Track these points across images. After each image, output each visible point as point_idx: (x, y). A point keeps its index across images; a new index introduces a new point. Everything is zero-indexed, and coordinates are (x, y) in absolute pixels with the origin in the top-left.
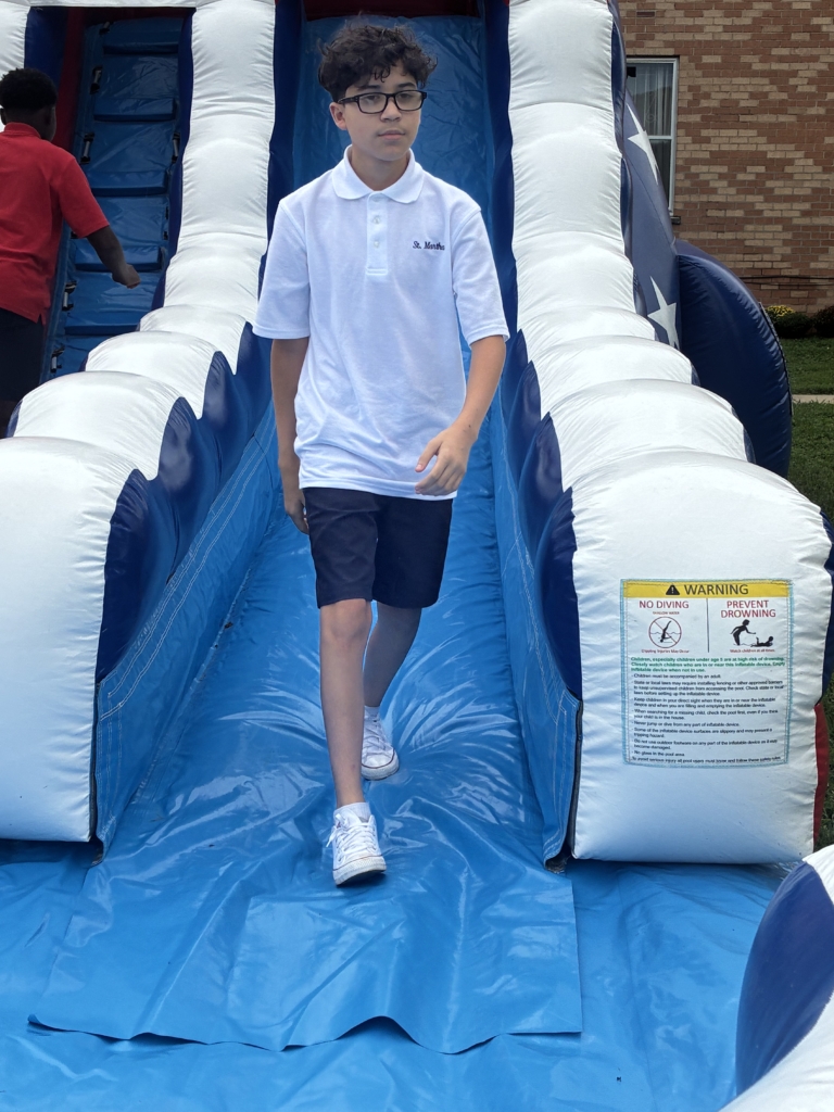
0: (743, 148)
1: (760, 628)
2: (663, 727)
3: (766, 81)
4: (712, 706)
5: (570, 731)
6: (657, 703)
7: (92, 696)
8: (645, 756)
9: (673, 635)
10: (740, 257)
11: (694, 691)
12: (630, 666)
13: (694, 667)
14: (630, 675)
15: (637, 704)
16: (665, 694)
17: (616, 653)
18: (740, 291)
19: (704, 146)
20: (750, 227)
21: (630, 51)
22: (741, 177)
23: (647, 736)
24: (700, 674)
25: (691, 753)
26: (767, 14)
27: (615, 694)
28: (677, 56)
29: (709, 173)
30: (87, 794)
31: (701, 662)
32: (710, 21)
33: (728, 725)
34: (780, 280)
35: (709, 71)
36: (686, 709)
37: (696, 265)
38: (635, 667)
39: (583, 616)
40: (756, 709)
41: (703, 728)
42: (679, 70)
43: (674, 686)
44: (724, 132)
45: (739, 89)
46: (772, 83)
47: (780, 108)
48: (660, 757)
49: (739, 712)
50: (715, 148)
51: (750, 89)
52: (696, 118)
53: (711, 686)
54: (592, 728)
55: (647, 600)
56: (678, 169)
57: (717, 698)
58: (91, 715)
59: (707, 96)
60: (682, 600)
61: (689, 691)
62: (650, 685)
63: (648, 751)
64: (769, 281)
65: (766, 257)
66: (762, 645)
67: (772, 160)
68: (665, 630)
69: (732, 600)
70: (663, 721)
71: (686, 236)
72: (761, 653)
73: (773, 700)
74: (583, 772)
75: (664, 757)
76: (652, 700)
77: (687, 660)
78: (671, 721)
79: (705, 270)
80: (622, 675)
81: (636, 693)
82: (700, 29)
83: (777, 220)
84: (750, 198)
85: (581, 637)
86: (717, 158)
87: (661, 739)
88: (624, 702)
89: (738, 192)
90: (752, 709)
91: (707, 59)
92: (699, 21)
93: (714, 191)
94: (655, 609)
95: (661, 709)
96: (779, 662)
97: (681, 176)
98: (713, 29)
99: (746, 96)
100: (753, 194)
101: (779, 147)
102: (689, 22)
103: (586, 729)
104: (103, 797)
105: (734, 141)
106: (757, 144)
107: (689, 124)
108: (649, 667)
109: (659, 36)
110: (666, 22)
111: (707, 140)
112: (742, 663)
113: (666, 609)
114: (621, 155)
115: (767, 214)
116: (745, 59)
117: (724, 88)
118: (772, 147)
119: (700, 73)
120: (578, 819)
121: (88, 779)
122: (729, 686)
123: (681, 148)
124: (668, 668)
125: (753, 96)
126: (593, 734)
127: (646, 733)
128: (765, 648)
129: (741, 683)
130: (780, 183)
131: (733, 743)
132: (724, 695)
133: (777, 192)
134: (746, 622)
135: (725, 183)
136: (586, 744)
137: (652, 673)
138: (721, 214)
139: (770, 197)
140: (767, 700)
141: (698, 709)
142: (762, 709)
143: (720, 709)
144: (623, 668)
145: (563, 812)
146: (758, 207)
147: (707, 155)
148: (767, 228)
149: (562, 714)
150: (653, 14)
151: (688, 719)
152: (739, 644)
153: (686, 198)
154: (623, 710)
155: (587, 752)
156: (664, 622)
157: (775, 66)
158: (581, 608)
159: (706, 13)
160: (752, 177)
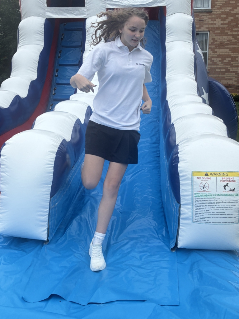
0: (225, 54)
1: (231, 185)
2: (203, 213)
3: (232, 37)
4: (218, 207)
5: (177, 213)
6: (202, 206)
7: (49, 201)
8: (198, 221)
9: (206, 187)
10: (224, 81)
11: (212, 203)
12: (194, 196)
13: (212, 196)
14: (194, 198)
15: (196, 206)
16: (204, 203)
17: (190, 192)
18: (225, 90)
19: (216, 53)
20: (227, 74)
21: (197, 30)
22: (225, 61)
23: (199, 215)
24: (214, 198)
25: (211, 220)
26: (232, 20)
27: (190, 203)
28: (209, 31)
29: (217, 60)
30: (47, 228)
31: (215, 195)
32: (218, 22)
33: (222, 213)
34: (234, 87)
35: (217, 35)
36: (210, 208)
37: (214, 83)
38: (195, 196)
39: (181, 181)
40: (230, 208)
41: (215, 213)
42: (209, 34)
43: (207, 201)
44: (220, 50)
45: (225, 39)
46: (233, 37)
47: (235, 44)
48: (202, 221)
49: (225, 209)
50: (218, 54)
51: (227, 39)
52: (213, 46)
53: (217, 202)
54: (183, 212)
55: (199, 177)
56: (209, 59)
57: (219, 205)
58: (48, 207)
59: (216, 41)
60: (209, 177)
61: (211, 203)
62: (200, 201)
63: (199, 219)
64: (231, 87)
65: (231, 81)
66: (232, 190)
67: (233, 57)
68: (204, 186)
69: (223, 177)
70: (203, 211)
71: (211, 76)
72: (232, 192)
73: (235, 206)
74: (181, 224)
75: (203, 221)
76: (200, 205)
77: (210, 194)
78: (206, 211)
79: (216, 85)
80: (192, 198)
81: (196, 203)
82: (215, 24)
83: (234, 72)
84: (227, 66)
85: (180, 187)
86: (219, 56)
87: (203, 216)
88: (192, 205)
89: (224, 65)
90: (229, 208)
91: (216, 32)
92: (215, 22)
93: (218, 65)
94: (201, 179)
95: (203, 208)
96: (237, 195)
97: (210, 61)
98: (218, 24)
99: (226, 41)
100: (228, 65)
101: (235, 53)
102: (212, 22)
103: (181, 212)
104: (51, 229)
105: (223, 52)
106: (229, 53)
107: (212, 48)
108: (199, 196)
109: (205, 26)
110: (206, 22)
111: (216, 52)
112: (226, 195)
113: (205, 180)
114: (194, 55)
115: (231, 70)
116: (226, 31)
117: (221, 39)
118: (233, 53)
119: (215, 35)
120: (179, 237)
121: (47, 224)
122: (222, 202)
123: (209, 54)
124: (205, 196)
125: (228, 41)
126: (183, 214)
127: (199, 214)
128: (233, 191)
129: (226, 201)
130: (235, 63)
131: (223, 218)
132: (221, 204)
133: (234, 65)
134: (228, 184)
135: (221, 63)
136: (182, 216)
137: (200, 198)
138: (219, 70)
139: (232, 66)
140: (233, 206)
141: (213, 208)
142: (232, 208)
143: (220, 208)
144: (192, 196)
145: (175, 235)
146: (229, 68)
147: (216, 56)
148: (231, 74)
149: (175, 208)
150: (203, 20)
151: (211, 211)
152: (225, 190)
153: (210, 66)
154: (192, 208)
155: (182, 219)
156: (204, 183)
157: (234, 33)
158: (180, 179)
159: (216, 20)
160: (228, 61)
